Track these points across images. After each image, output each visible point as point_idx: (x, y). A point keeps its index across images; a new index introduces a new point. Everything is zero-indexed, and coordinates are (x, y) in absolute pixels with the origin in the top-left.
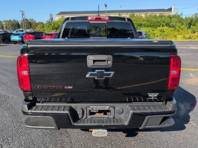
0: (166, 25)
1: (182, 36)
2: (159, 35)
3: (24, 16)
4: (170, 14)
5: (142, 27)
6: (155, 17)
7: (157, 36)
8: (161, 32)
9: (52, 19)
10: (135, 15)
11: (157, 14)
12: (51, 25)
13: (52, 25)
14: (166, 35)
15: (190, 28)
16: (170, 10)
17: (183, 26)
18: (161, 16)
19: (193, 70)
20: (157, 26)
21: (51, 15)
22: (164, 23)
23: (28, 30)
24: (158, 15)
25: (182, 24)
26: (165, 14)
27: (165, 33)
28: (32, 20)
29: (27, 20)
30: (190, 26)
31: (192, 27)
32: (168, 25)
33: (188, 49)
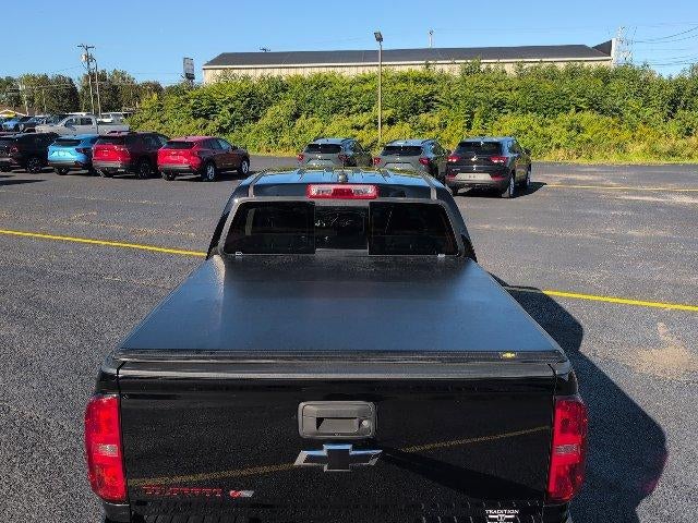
0: (591, 107)
1: (643, 146)
2: (563, 141)
3: (92, 65)
4: (604, 63)
5: (504, 111)
6: (552, 75)
7: (558, 146)
8: (573, 132)
9: (190, 77)
10: (483, 67)
11: (557, 64)
12: (187, 100)
13: (192, 102)
14: (589, 141)
15: (672, 118)
16: (605, 49)
17: (649, 111)
18: (572, 73)
19: (669, 307)
20: (559, 109)
21: (188, 61)
22: (584, 97)
23: (108, 116)
24: (561, 66)
25: (647, 103)
26: (586, 64)
27: (587, 136)
28: (122, 75)
29: (102, 77)
30: (674, 111)
31: (680, 112)
32: (594, 106)
33: (661, 205)
